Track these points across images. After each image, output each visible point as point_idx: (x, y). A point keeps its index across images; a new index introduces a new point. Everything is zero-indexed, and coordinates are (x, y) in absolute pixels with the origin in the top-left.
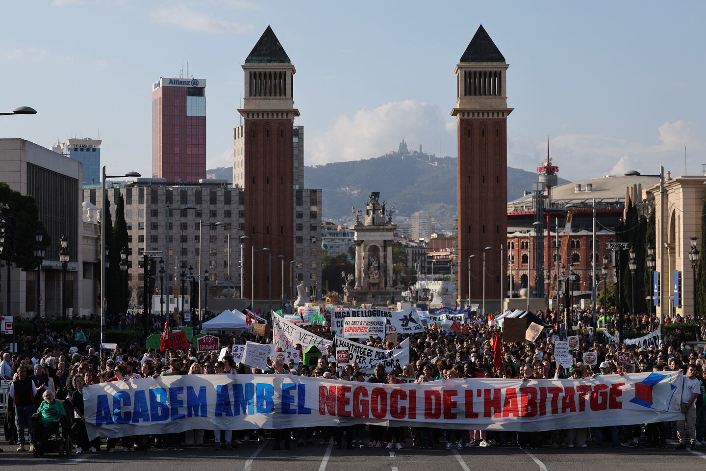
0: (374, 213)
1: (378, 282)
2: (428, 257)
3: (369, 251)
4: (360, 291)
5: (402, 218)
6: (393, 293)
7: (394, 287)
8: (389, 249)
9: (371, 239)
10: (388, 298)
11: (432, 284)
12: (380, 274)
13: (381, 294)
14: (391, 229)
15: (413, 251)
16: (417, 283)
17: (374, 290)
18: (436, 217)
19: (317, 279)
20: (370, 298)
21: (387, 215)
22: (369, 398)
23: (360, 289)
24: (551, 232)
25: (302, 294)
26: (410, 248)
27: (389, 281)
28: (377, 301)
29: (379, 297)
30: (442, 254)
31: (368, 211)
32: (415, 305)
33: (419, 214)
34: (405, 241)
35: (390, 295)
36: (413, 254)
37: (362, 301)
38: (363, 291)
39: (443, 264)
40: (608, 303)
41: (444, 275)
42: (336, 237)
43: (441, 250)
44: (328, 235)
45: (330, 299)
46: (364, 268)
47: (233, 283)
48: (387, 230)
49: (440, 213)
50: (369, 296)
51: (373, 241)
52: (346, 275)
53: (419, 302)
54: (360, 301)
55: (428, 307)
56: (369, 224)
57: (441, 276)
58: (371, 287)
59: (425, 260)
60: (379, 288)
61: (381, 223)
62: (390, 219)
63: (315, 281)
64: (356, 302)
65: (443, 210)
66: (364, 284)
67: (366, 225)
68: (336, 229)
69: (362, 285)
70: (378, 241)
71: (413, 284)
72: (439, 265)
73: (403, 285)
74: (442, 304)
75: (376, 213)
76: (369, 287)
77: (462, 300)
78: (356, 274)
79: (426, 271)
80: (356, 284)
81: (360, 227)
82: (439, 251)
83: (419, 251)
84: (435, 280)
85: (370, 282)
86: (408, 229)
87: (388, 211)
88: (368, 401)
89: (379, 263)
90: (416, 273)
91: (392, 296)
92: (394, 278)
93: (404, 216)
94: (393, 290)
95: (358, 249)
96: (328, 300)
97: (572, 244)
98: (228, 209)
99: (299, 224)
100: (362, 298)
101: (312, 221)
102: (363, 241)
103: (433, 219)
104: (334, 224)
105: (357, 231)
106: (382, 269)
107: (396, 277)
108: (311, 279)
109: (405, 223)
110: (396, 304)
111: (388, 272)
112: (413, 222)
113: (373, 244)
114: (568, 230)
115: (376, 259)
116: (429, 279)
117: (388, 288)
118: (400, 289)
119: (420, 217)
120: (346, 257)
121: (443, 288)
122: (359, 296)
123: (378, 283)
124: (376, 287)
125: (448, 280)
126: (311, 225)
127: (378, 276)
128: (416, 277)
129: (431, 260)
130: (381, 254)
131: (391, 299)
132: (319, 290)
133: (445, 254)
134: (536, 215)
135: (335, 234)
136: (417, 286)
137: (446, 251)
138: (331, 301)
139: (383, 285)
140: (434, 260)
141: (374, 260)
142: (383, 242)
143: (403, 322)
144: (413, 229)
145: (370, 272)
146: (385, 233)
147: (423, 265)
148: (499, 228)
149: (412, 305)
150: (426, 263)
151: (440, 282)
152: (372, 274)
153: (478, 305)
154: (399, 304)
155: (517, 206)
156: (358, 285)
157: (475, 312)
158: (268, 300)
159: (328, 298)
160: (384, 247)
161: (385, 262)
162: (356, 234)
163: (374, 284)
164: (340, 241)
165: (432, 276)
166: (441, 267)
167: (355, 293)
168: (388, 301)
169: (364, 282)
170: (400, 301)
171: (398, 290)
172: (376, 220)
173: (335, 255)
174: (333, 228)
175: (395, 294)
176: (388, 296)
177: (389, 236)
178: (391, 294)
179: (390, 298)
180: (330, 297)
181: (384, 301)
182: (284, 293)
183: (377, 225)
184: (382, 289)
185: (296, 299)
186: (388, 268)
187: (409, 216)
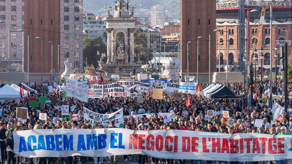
0: (121, 8)
1: (123, 59)
2: (162, 39)
3: (117, 36)
5: (144, 10)
6: (135, 67)
7: (135, 62)
8: (132, 35)
9: (118, 27)
10: (130, 70)
11: (164, 59)
12: (125, 53)
13: (126, 67)
14: (133, 20)
15: (151, 35)
16: (153, 59)
17: (121, 65)
18: (169, 9)
19: (79, 56)
20: (118, 70)
21: (130, 10)
23: (110, 64)
24: (250, 23)
25: (68, 67)
26: (149, 32)
27: (132, 58)
28: (123, 73)
29: (125, 70)
30: (172, 37)
31: (116, 7)
32: (150, 76)
33: (156, 7)
34: (145, 28)
36: (151, 37)
38: (112, 65)
39: (173, 45)
40: (289, 75)
41: (173, 52)
42: (94, 25)
43: (171, 34)
44: (89, 23)
45: (88, 71)
46: (113, 49)
47: (17, 59)
48: (130, 21)
49: (172, 6)
51: (120, 29)
52: (100, 54)
53: (153, 74)
54: (111, 73)
55: (160, 77)
56: (117, 17)
57: (171, 53)
58: (119, 63)
59: (160, 42)
61: (126, 16)
62: (132, 13)
63: (78, 58)
64: (107, 74)
65: (174, 4)
66: (113, 60)
67: (115, 17)
68: (95, 19)
70: (124, 29)
72: (170, 45)
73: (142, 61)
74: (169, 75)
75: (122, 8)
76: (117, 62)
77: (183, 73)
78: (108, 53)
79: (160, 49)
80: (108, 60)
81: (111, 19)
82: (170, 35)
83: (155, 35)
84: (167, 56)
85: (117, 59)
86: (148, 18)
87: (131, 7)
88: (154, 141)
89: (124, 45)
90: (153, 51)
91: (133, 69)
92: (135, 56)
93: (146, 8)
94: (134, 64)
95: (109, 35)
97: (265, 31)
98: (14, 5)
99: (66, 16)
100: (112, 70)
101: (76, 14)
102: (112, 29)
103: (166, 11)
104: (93, 15)
105: (108, 22)
106: (126, 49)
107: (137, 56)
108: (75, 56)
109: (146, 13)
111: (131, 52)
112: (152, 13)
113: (120, 31)
114: (262, 21)
115: (122, 42)
116: (163, 56)
117: (131, 63)
119: (157, 10)
120: (101, 39)
122: (110, 69)
124: (122, 63)
125: (176, 57)
126: (75, 16)
127: (123, 54)
128: (152, 55)
129: (164, 41)
130: (126, 38)
132: (81, 64)
133: (174, 37)
134: (239, 10)
135: (93, 22)
136: (153, 61)
137: (175, 35)
138: (89, 73)
139: (127, 61)
140: (166, 42)
141: (121, 43)
142: (127, 30)
144: (152, 18)
145: (117, 52)
146: (129, 23)
147: (158, 45)
148: (210, 21)
149: (148, 76)
150: (160, 43)
151: (170, 58)
152: (119, 53)
153: (194, 77)
154: (138, 75)
155: (225, 3)
158: (41, 73)
159: (86, 70)
160: (128, 33)
161: (129, 44)
162: (107, 23)
163: (120, 61)
164: (98, 28)
165: (164, 53)
166: (171, 47)
167: (107, 66)
168: (131, 73)
169: (113, 58)
170: (139, 73)
171: (138, 65)
172: (122, 14)
173: (93, 38)
174: (93, 18)
176: (131, 69)
177: (132, 25)
178: (133, 67)
179: (132, 70)
180: (89, 70)
181: (128, 72)
182: (53, 68)
183: (123, 18)
184: (126, 64)
185: (64, 71)
186: (131, 49)
187: (149, 8)
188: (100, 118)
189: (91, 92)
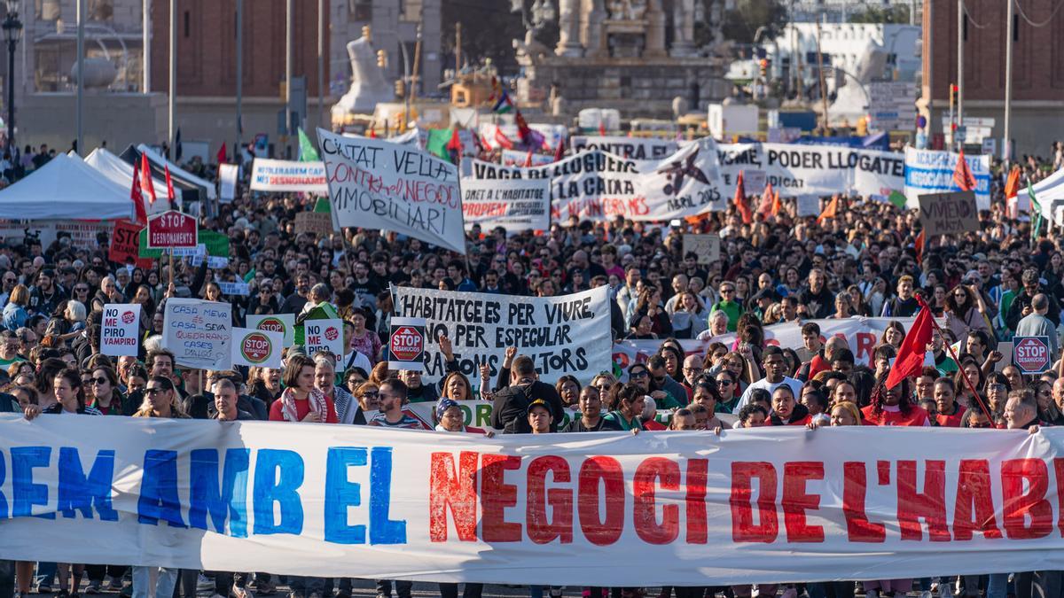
1: (640, 30)
4: (576, 63)
6: (696, 70)
7: (700, 46)
10: (675, 88)
11: (841, 34)
12: (648, 3)
13: (651, 72)
16: (788, 31)
17: (626, 59)
19: (420, 14)
20: (612, 87)
22: (574, 485)
23: (575, 54)
25: (369, 70)
27: (682, 26)
28: (638, 99)
29: (646, 83)
32: (773, 118)
35: (684, 78)
37: (583, 99)
38: (585, 62)
45: (467, 92)
47: (118, 29)
50: (606, 82)
52: (528, 4)
53: (789, 105)
54: (577, 99)
55: (819, 121)
58: (617, 49)
60: (647, 52)
63: (417, 24)
64: (561, 104)
66: (591, 37)
69: (584, 40)
71: (772, 35)
74: (867, 112)
76: (610, 48)
77: (937, 103)
80: (564, 36)
84: (857, 17)
85: (611, 29)
88: (570, 492)
91: (690, 80)
92: (700, 17)
94: (695, 58)
96: (461, 94)
100: (584, 87)
107: (708, 15)
108: (402, 18)
110: (706, 111)
116: (835, 17)
117: (678, 52)
118: (719, 56)
121: (875, 54)
122: (572, 82)
123: (643, 36)
124: (636, 50)
125: (901, 22)
127: (641, 9)
128: (782, 10)
131: (688, 92)
132: (432, 57)
136: (787, 42)
138: (471, 100)
139: (658, 42)
143: (669, 178)
149: (763, 116)
151: (871, 28)
153: (991, 122)
154: (715, 111)
156: (570, 39)
157: (980, 145)
158: (233, 100)
159: (458, 88)
163: (626, 39)
167: (558, 67)
168: (676, 101)
169: (590, 29)
170: (719, 100)
171: (712, 61)
175: (702, 73)
176: (678, 82)
178: (689, 72)
179: (684, 88)
180: (468, 83)
181: (661, 98)
182: (294, 74)
184: (656, 54)
185: (346, 89)
188: (483, 324)
189: (486, 201)
